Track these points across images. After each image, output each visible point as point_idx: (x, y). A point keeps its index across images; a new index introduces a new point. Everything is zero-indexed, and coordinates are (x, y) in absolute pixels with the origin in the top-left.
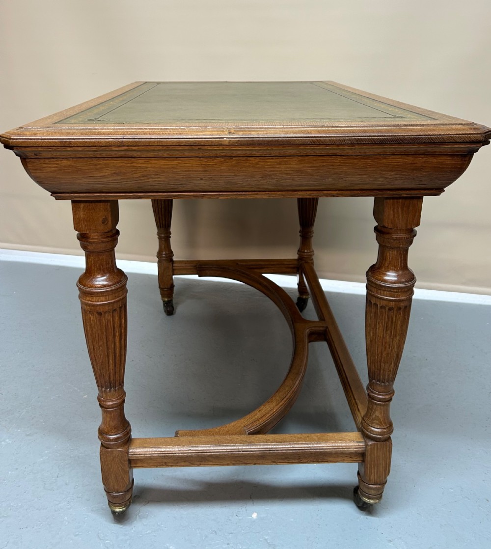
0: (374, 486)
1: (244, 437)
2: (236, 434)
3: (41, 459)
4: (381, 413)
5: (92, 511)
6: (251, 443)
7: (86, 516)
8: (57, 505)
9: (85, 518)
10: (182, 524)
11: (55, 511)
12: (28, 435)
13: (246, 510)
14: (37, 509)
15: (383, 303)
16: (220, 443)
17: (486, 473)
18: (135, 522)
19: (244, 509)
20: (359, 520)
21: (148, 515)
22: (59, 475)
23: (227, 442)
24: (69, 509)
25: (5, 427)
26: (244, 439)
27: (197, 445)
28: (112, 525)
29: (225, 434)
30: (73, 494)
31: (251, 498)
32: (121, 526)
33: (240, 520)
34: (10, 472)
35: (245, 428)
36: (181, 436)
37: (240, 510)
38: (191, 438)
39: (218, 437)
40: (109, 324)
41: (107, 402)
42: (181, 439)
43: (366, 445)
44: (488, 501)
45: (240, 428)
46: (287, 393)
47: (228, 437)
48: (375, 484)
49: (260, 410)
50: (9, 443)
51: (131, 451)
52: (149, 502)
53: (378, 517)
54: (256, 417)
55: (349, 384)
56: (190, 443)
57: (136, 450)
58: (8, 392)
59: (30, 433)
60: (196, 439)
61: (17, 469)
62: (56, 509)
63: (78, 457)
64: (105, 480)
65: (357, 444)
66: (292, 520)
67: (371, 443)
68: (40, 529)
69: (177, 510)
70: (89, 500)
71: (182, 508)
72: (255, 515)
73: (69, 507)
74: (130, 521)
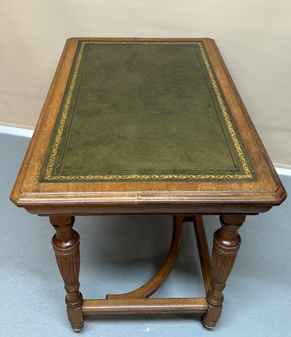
0: (211, 323)
1: (143, 300)
2: (139, 298)
3: (31, 291)
4: (217, 295)
5: (63, 325)
6: (147, 305)
7: (59, 328)
8: (44, 321)
9: (59, 329)
10: (110, 334)
11: (43, 325)
12: (21, 275)
13: (144, 326)
14: (33, 323)
15: (222, 254)
16: (130, 304)
17: (275, 305)
18: (85, 332)
19: (143, 325)
20: (203, 333)
21: (92, 328)
22: (43, 302)
23: (134, 303)
24: (50, 323)
25: (8, 269)
26: (143, 302)
27: (118, 305)
28: (74, 333)
29: (133, 298)
30: (51, 314)
31: (146, 319)
32: (79, 334)
33: (140, 331)
34: (15, 300)
35: (144, 294)
36: (110, 299)
37: (140, 326)
38: (114, 300)
39: (129, 300)
40: (71, 262)
41: (70, 291)
42: (110, 301)
43: (208, 307)
44: (273, 323)
45: (141, 294)
46: (168, 269)
47: (135, 300)
48: (212, 322)
49: (152, 281)
50: (12, 280)
51: (83, 308)
52: (92, 320)
53: (213, 332)
54: (150, 286)
55: (203, 262)
56: (114, 304)
57: (86, 308)
58: (6, 244)
59: (23, 274)
60: (117, 301)
61: (19, 298)
62: (43, 323)
63: (51, 290)
64: (70, 320)
65: (204, 306)
66: (168, 332)
67: (211, 306)
68: (36, 335)
69: (107, 325)
70: (60, 318)
71: (110, 324)
72: (148, 329)
73: (50, 322)
74: (83, 331)
